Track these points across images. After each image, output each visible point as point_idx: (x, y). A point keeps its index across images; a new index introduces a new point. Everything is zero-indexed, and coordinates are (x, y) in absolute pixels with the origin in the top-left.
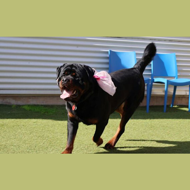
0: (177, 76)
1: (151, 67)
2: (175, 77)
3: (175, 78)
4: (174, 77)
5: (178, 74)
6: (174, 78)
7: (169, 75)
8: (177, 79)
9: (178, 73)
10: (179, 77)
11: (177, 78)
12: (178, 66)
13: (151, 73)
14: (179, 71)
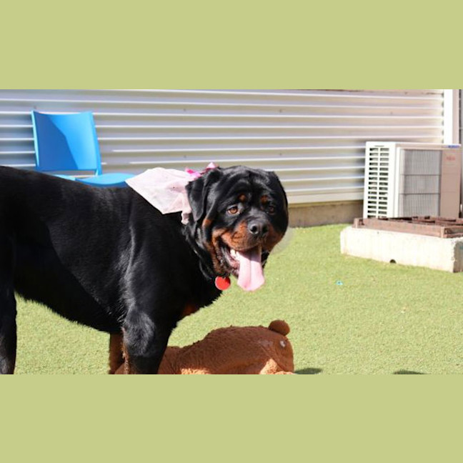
0: (100, 167)
1: (34, 150)
2: (95, 171)
3: (97, 173)
4: (92, 172)
5: (103, 163)
6: (95, 174)
7: (80, 167)
8: (101, 176)
9: (102, 161)
10: (104, 170)
11: (99, 174)
12: (100, 143)
13: (34, 165)
14: (103, 156)
